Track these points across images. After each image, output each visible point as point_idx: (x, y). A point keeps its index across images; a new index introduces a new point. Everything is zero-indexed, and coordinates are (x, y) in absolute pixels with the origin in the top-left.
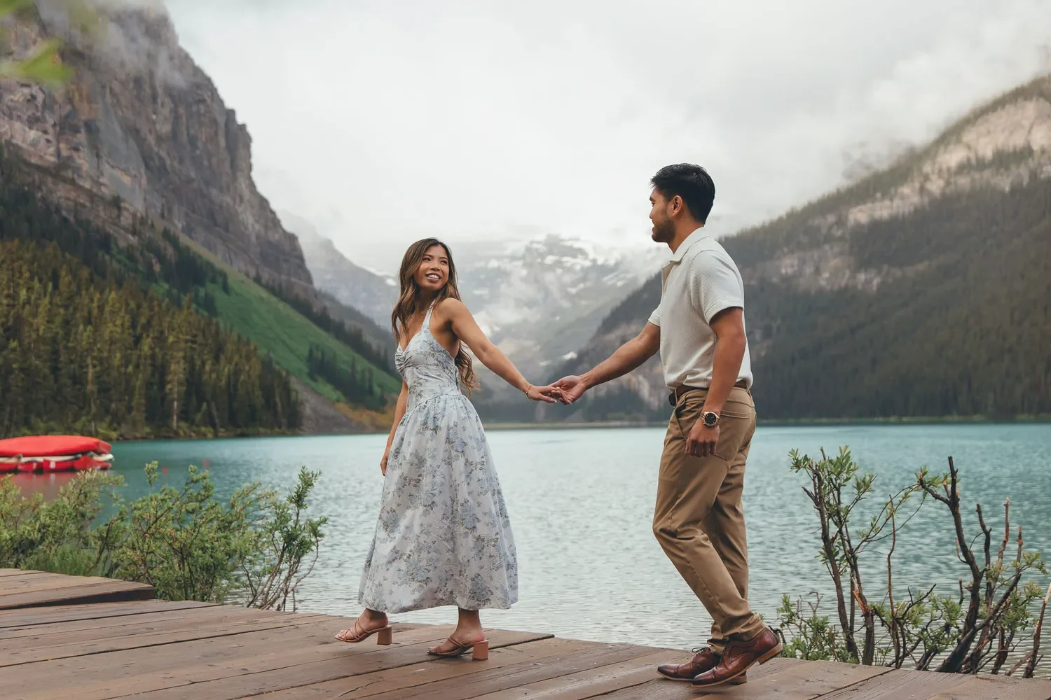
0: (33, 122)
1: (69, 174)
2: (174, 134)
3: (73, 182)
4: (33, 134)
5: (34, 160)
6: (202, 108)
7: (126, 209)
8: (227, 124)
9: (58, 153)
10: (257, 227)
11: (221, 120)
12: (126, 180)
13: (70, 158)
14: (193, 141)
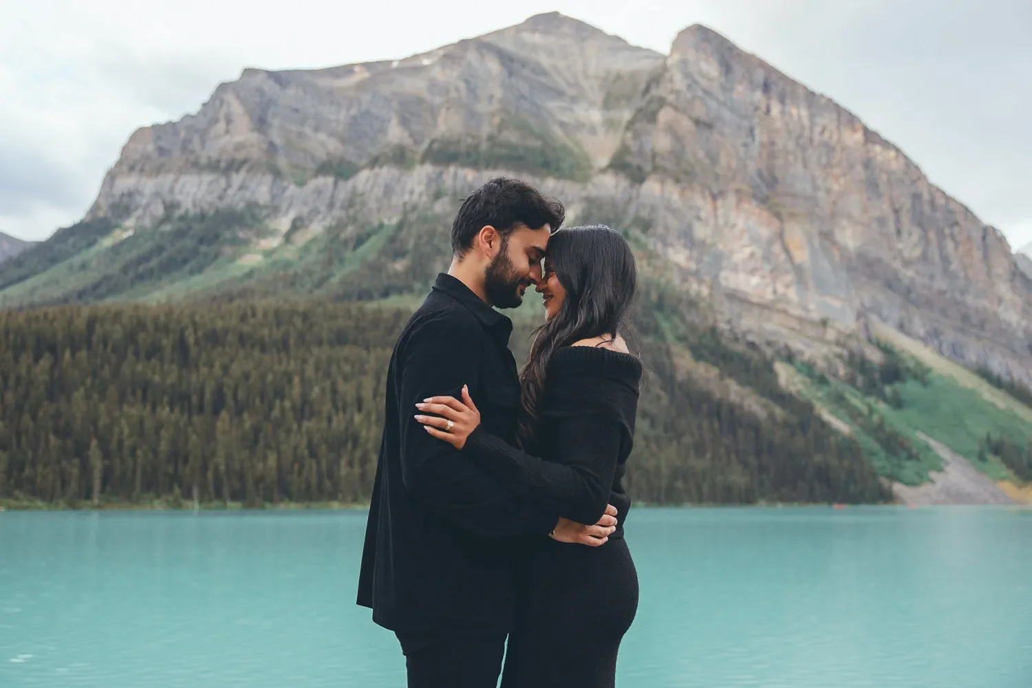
0: (753, 272)
1: (780, 306)
2: (924, 257)
3: (785, 312)
4: (755, 280)
5: (755, 299)
6: (956, 230)
7: (833, 327)
8: (984, 238)
9: (775, 292)
10: (1024, 323)
11: (977, 235)
12: (837, 304)
13: (785, 295)
14: (945, 260)
